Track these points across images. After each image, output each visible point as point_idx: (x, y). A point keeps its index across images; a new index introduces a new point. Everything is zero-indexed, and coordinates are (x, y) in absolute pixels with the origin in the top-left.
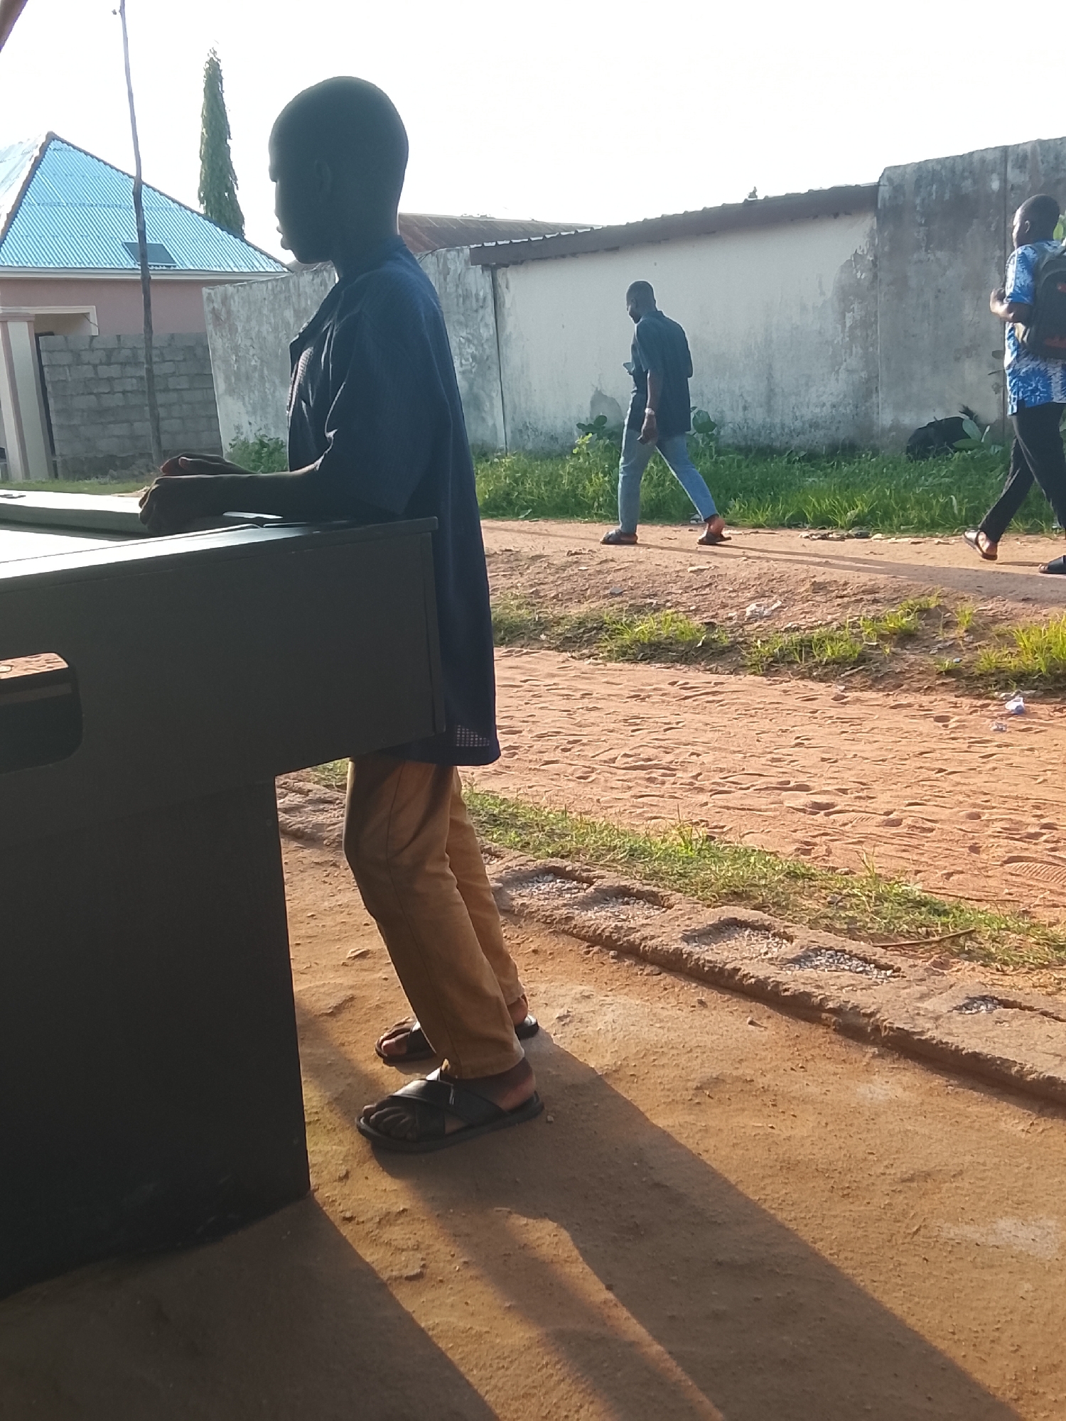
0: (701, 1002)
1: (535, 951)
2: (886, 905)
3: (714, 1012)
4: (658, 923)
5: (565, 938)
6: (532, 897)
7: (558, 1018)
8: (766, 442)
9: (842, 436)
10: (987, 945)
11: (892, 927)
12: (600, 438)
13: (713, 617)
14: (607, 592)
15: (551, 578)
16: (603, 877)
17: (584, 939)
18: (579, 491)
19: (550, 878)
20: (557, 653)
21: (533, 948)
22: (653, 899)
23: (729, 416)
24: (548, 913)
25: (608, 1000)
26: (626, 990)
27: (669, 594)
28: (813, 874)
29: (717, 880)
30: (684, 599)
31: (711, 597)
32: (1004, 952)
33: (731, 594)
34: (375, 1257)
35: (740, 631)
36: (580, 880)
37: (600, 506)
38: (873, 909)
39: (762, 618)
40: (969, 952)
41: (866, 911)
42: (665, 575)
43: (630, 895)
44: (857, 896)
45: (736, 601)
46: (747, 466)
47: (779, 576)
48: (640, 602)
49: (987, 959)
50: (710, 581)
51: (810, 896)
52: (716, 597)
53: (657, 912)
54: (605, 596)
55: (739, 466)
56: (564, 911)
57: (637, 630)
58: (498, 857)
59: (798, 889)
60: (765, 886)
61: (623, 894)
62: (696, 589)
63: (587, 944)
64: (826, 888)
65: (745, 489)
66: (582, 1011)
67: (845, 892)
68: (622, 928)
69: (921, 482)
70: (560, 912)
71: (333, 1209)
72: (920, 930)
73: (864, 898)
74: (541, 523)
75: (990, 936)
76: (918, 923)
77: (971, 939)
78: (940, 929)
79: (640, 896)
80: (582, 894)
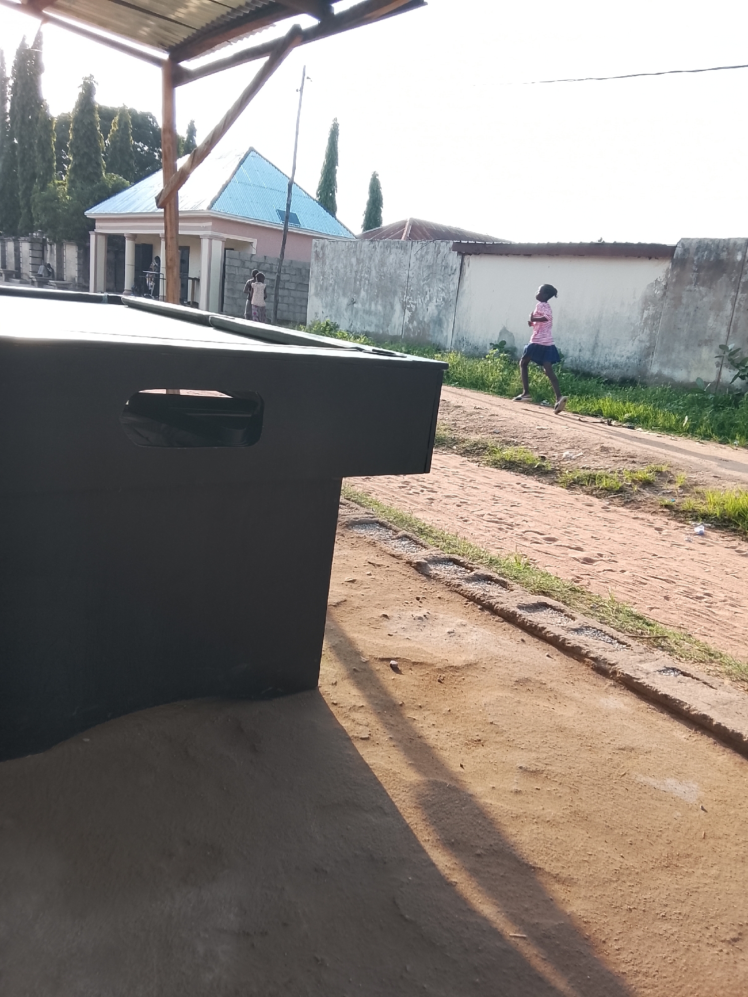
0: (523, 640)
1: (439, 598)
2: (621, 614)
3: (529, 647)
4: (505, 596)
5: (457, 594)
6: (441, 571)
7: (449, 632)
8: (588, 370)
9: (630, 373)
10: (672, 646)
11: (624, 626)
12: (501, 352)
13: (545, 454)
14: (492, 431)
15: (463, 419)
16: (478, 568)
17: (465, 597)
18: (485, 376)
19: (451, 564)
20: (460, 457)
21: (438, 596)
22: (504, 585)
23: (571, 353)
24: (449, 581)
25: (475, 629)
26: (484, 626)
27: (523, 438)
28: (583, 592)
29: (534, 584)
30: (531, 442)
31: (546, 444)
32: (681, 651)
33: (556, 444)
34: (346, 725)
35: (558, 464)
36: (467, 568)
37: (494, 388)
38: (614, 615)
39: (571, 459)
40: (662, 647)
41: (610, 615)
42: (523, 428)
43: (492, 581)
44: (606, 607)
45: (558, 449)
46: (576, 381)
47: (584, 439)
48: (508, 439)
49: (672, 651)
50: (546, 435)
51: (581, 602)
52: (549, 444)
53: (505, 592)
54: (490, 433)
55: (572, 380)
56: (457, 581)
57: (504, 453)
58: (425, 548)
59: (575, 597)
60: (559, 592)
61: (488, 579)
62: (539, 438)
63: (466, 600)
64: (590, 600)
65: (572, 392)
66: (461, 632)
67: (600, 604)
68: (486, 595)
69: (667, 406)
70: (455, 581)
71: (328, 697)
72: (638, 631)
73: (610, 609)
74: (463, 390)
75: (675, 641)
76: (637, 627)
77: (664, 641)
78: (649, 632)
79: (497, 581)
80: (467, 575)
